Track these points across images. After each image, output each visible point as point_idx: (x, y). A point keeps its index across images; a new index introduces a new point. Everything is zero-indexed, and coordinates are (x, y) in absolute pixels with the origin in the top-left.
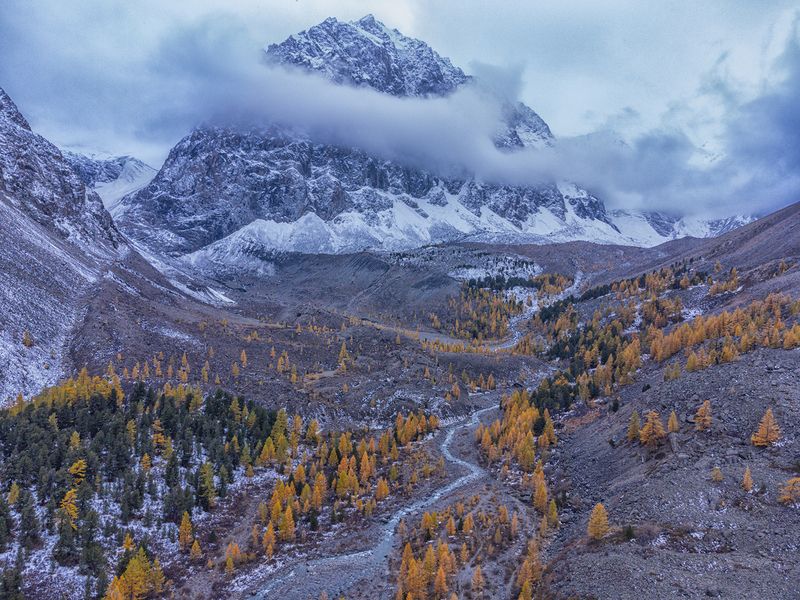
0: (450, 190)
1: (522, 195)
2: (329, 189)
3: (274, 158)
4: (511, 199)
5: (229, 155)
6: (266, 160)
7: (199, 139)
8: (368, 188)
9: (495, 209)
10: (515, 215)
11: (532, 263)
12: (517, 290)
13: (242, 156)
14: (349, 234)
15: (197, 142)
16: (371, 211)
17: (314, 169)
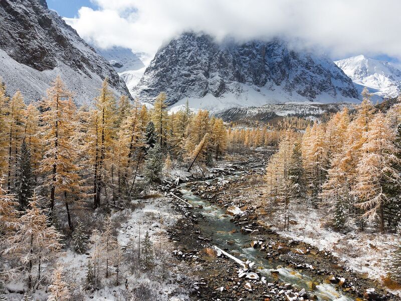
0: (276, 84)
1: (313, 86)
2: (218, 82)
3: (192, 69)
4: (307, 88)
5: (173, 69)
6: (189, 70)
7: (159, 62)
8: (236, 82)
9: (299, 92)
10: (310, 96)
11: (318, 109)
12: (311, 117)
13: (179, 69)
14: (228, 103)
15: (158, 64)
16: (238, 93)
17: (211, 74)
